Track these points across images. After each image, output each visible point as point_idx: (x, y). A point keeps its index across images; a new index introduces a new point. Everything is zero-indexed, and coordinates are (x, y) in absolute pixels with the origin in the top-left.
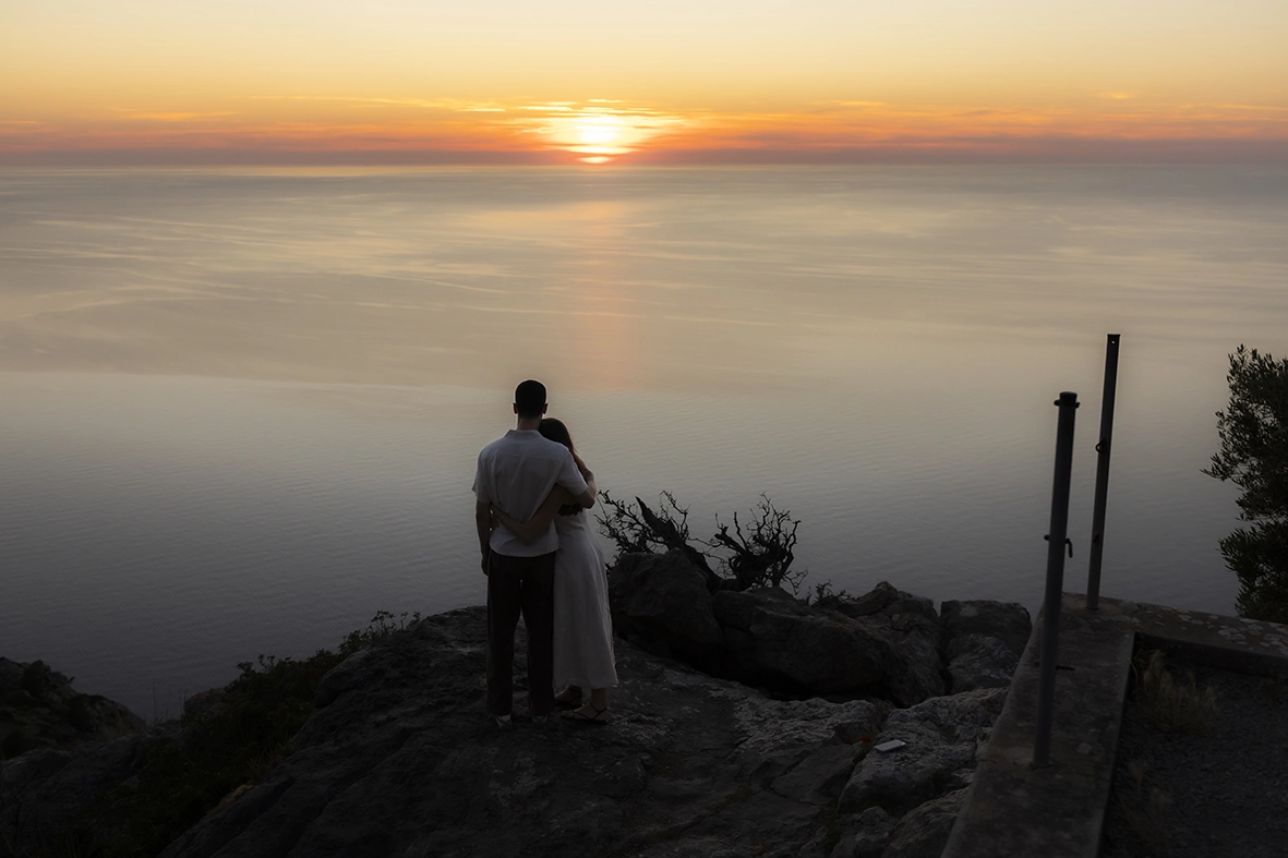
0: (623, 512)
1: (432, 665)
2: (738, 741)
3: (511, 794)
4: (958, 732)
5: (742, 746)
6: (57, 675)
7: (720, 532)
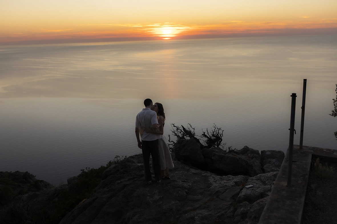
0: (178, 129)
1: (131, 168)
2: (210, 186)
3: (153, 200)
4: (266, 183)
5: (211, 187)
6: (31, 175)
7: (203, 134)
